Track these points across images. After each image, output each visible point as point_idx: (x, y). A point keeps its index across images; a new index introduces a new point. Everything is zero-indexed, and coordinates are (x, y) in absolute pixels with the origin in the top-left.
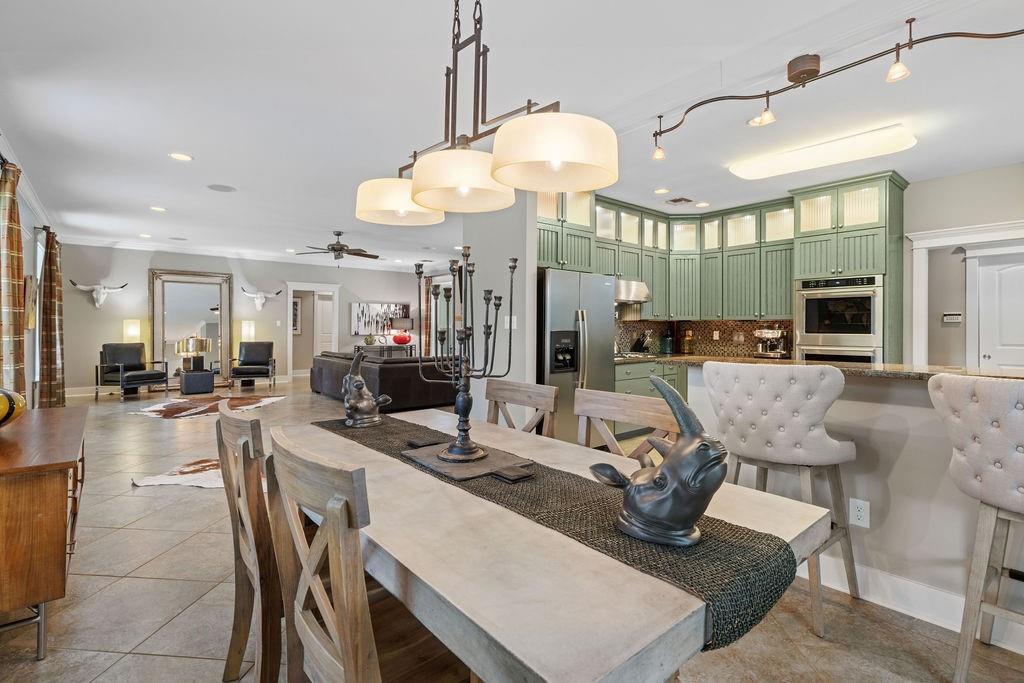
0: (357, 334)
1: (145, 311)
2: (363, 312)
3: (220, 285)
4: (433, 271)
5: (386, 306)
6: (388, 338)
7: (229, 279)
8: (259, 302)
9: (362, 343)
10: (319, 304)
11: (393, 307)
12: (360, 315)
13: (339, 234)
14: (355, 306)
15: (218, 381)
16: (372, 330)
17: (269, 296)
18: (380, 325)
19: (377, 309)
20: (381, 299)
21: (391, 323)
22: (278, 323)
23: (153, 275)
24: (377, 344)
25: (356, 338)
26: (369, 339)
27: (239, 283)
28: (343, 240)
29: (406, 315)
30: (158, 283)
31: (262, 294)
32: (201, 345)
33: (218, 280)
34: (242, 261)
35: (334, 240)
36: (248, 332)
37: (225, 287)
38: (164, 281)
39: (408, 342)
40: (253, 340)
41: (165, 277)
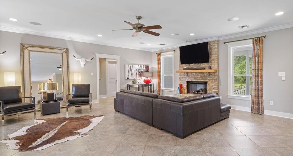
0: (128, 79)
1: (19, 67)
2: (130, 69)
3: (62, 54)
4: (161, 50)
5: (140, 66)
6: (141, 81)
7: (67, 51)
8: (82, 63)
9: (131, 83)
10: (108, 65)
11: (142, 67)
12: (129, 70)
13: (139, 18)
14: (127, 66)
15: (62, 104)
16: (134, 77)
17: (88, 60)
18: (138, 75)
19: (136, 68)
20: (138, 63)
21: (142, 74)
22: (92, 74)
23: (23, 47)
24: (137, 84)
25: (128, 81)
26: (134, 81)
27: (72, 53)
28: (141, 22)
29: (148, 71)
30: (26, 52)
31: (84, 59)
32: (53, 87)
33: (61, 51)
34: (73, 42)
35: (136, 22)
36: (78, 79)
37: (65, 55)
38: (29, 51)
39: (150, 82)
40: (80, 83)
41: (30, 49)
